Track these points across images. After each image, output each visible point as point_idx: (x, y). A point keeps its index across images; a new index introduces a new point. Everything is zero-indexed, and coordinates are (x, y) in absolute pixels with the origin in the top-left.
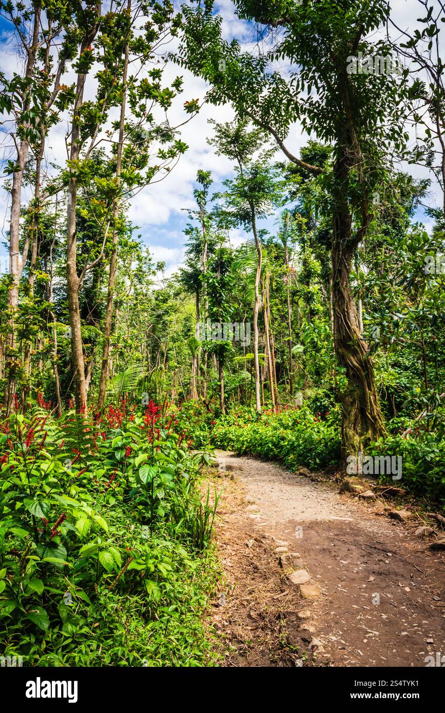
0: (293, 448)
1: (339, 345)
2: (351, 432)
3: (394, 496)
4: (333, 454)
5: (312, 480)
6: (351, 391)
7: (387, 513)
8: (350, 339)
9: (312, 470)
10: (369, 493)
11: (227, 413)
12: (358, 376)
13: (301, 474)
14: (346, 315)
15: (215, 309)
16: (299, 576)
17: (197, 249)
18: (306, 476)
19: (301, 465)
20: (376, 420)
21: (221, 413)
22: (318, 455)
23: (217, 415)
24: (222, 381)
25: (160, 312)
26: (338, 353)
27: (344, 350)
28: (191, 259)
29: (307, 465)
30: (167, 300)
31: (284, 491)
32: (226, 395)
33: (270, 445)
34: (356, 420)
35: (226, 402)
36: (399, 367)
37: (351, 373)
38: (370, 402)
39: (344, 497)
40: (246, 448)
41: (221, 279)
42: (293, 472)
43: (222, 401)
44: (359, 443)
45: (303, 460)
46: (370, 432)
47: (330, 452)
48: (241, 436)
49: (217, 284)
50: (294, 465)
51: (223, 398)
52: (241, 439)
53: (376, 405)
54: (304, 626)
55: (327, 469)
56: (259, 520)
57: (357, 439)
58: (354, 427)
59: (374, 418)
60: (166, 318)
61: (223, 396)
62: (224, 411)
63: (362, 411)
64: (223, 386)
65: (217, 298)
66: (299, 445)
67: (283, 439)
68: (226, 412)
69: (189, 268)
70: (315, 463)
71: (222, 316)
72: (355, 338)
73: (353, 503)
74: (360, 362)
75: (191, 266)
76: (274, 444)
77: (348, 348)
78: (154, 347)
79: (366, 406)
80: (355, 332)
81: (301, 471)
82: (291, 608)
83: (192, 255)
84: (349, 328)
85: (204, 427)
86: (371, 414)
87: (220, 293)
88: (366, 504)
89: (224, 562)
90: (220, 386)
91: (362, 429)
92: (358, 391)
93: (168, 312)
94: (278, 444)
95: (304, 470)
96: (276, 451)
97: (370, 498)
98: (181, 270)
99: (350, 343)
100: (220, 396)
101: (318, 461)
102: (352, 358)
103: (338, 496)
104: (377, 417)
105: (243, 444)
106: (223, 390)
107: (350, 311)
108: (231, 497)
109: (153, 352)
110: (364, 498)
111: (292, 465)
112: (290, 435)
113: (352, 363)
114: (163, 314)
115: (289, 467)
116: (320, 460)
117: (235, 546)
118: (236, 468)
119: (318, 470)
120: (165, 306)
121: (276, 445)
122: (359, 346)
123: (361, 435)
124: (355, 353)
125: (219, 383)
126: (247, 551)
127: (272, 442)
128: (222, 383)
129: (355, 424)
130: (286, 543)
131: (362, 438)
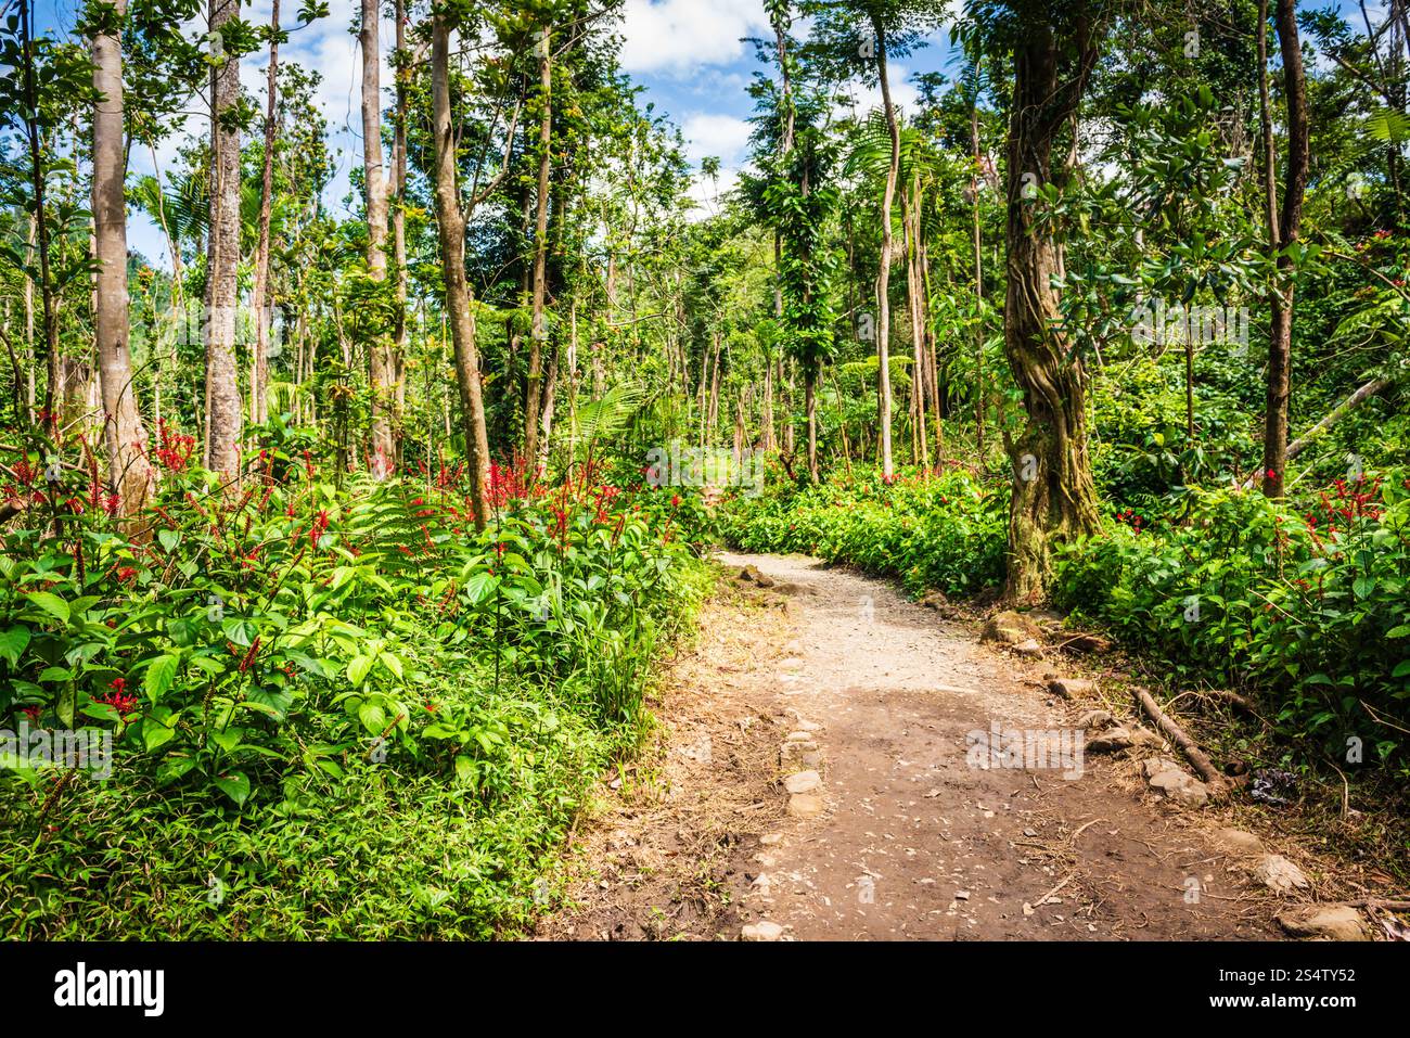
0: (921, 552)
1: (1013, 340)
2: (1025, 523)
3: (1088, 651)
4: (993, 567)
5: (944, 617)
6: (1032, 438)
7: (1046, 683)
8: (1036, 328)
9: (951, 597)
10: (1032, 644)
11: (823, 482)
12: (1048, 408)
13: (927, 605)
14: (1032, 276)
15: (796, 263)
16: (800, 781)
17: (773, 129)
18: (936, 609)
19: (932, 586)
20: (1078, 499)
21: (810, 480)
22: (967, 568)
23: (802, 483)
24: (812, 415)
25: (704, 268)
26: (1011, 359)
27: (1023, 350)
28: (763, 152)
29: (943, 587)
30: (719, 242)
31: (876, 635)
32: (821, 444)
33: (881, 547)
34: (1037, 498)
35: (820, 459)
36: (1212, 382)
37: (1035, 400)
38: (1070, 461)
39: (983, 650)
40: (841, 551)
41: (810, 198)
42: (915, 599)
43: (812, 456)
44: (1042, 546)
45: (935, 577)
46: (1065, 523)
47: (988, 562)
48: (833, 527)
49: (799, 209)
50: (919, 587)
51: (813, 449)
52: (831, 533)
53: (1081, 467)
54: (760, 856)
55: (980, 595)
56: (793, 684)
57: (1038, 538)
58: (1034, 513)
59: (1075, 494)
60: (717, 281)
61: (814, 445)
62: (815, 477)
63: (1052, 479)
64: (813, 426)
65: (800, 239)
66: (933, 548)
67: (907, 534)
68: (821, 477)
69: (759, 171)
70: (959, 584)
71: (812, 279)
72: (1047, 326)
73: (994, 662)
74: (1055, 379)
75: (763, 166)
76: (889, 546)
77: (1030, 346)
78: (698, 343)
79: (1060, 470)
80: (1048, 313)
81: (929, 599)
82: (756, 827)
83: (764, 143)
84: (1036, 305)
85: (775, 507)
86: (1069, 486)
87: (807, 228)
88: (1018, 665)
89: (683, 750)
90: (807, 425)
91: (1051, 516)
92: (1046, 439)
93: (721, 269)
94: (897, 545)
95: (935, 596)
96: (891, 558)
97: (1031, 653)
98: (743, 176)
99: (1036, 337)
100: (808, 445)
101: (964, 579)
102: (1038, 369)
103: (975, 648)
104: (1082, 493)
105: (835, 544)
106: (813, 433)
107: (1042, 268)
108: (762, 642)
109: (695, 354)
110: (1019, 652)
111: (916, 587)
112: (919, 527)
113: (1037, 380)
114: (711, 274)
115: (909, 591)
116: (969, 577)
117: (716, 726)
118: (804, 590)
119: (964, 597)
120: (715, 255)
121: (893, 547)
122: (1054, 343)
123: (1047, 529)
124: (1044, 358)
125: (804, 420)
126: (735, 734)
127: (885, 539)
128: (812, 418)
129: (1035, 507)
130: (816, 726)
131: (1049, 534)
